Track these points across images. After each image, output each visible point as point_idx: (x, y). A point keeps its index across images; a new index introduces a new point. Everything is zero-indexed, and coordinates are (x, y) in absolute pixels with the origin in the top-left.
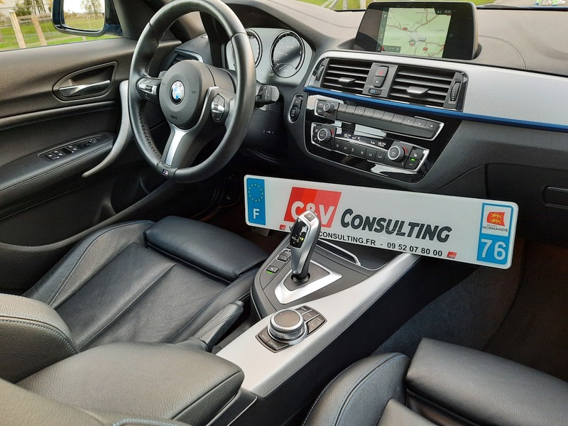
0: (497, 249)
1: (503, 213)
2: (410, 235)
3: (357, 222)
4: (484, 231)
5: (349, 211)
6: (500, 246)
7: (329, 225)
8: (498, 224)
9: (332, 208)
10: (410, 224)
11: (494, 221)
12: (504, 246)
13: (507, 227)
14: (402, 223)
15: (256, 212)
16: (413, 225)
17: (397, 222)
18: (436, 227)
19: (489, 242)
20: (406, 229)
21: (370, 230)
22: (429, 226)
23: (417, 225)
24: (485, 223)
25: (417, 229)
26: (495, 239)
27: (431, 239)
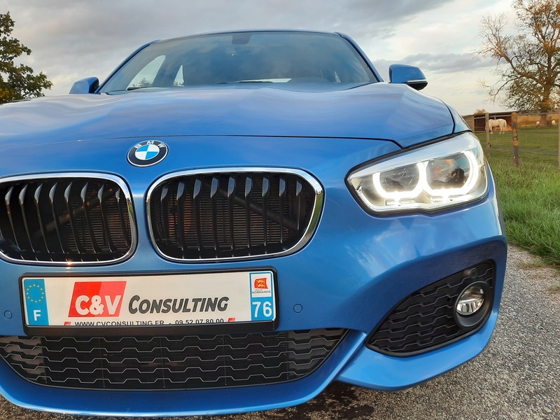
2: (194, 310)
5: (136, 298)
7: (117, 314)
9: (118, 298)
13: (270, 289)
14: (187, 300)
15: (37, 313)
16: (196, 301)
17: (182, 300)
18: (216, 299)
19: (259, 304)
21: (158, 312)
26: (262, 300)
27: (213, 310)
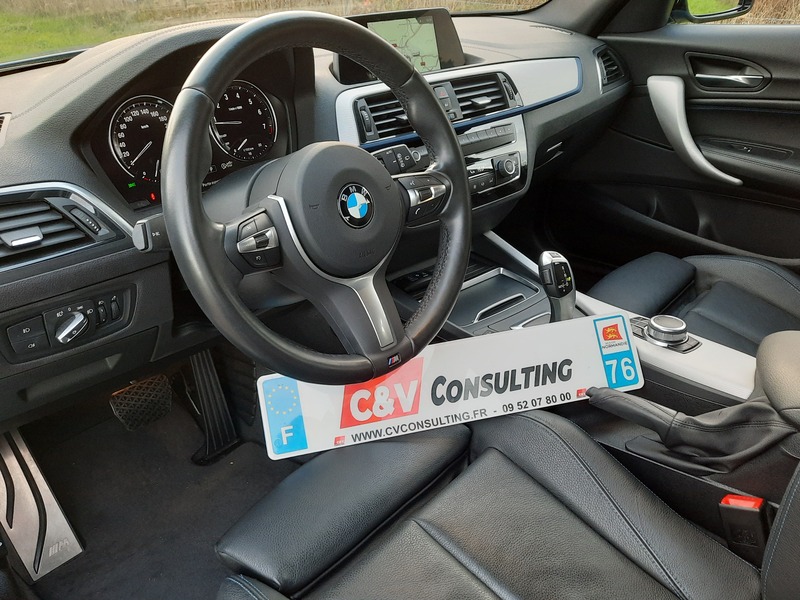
0: (624, 369)
1: (616, 326)
3: (454, 391)
4: (606, 352)
6: (626, 364)
8: (615, 338)
10: (523, 371)
11: (610, 336)
12: (630, 362)
20: (520, 379)
22: (545, 366)
23: (532, 369)
24: (603, 343)
25: (533, 375)
